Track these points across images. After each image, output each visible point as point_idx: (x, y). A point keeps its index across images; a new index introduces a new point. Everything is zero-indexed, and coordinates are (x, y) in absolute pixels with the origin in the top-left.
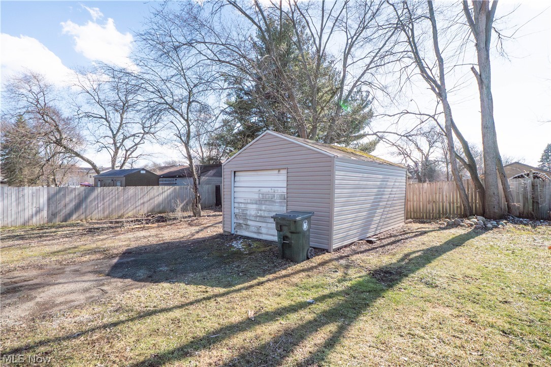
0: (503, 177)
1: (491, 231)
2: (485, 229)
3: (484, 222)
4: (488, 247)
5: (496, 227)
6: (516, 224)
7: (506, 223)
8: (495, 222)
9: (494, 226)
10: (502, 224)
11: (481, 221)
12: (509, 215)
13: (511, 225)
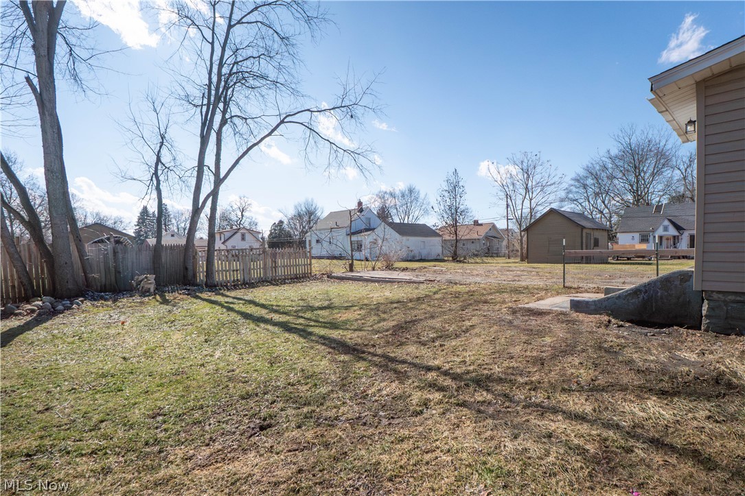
0: (79, 241)
1: (61, 315)
2: (54, 313)
3: (52, 304)
4: (50, 337)
5: (69, 308)
6: (95, 300)
7: (82, 301)
8: (68, 302)
9: (67, 306)
10: (78, 304)
11: (48, 304)
12: (88, 291)
13: (89, 304)
